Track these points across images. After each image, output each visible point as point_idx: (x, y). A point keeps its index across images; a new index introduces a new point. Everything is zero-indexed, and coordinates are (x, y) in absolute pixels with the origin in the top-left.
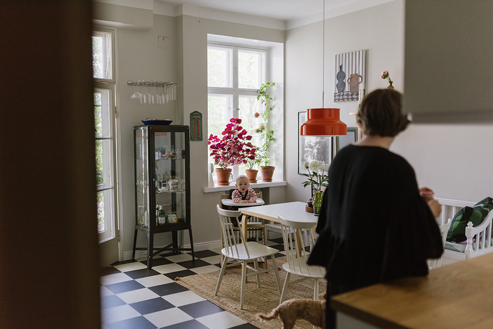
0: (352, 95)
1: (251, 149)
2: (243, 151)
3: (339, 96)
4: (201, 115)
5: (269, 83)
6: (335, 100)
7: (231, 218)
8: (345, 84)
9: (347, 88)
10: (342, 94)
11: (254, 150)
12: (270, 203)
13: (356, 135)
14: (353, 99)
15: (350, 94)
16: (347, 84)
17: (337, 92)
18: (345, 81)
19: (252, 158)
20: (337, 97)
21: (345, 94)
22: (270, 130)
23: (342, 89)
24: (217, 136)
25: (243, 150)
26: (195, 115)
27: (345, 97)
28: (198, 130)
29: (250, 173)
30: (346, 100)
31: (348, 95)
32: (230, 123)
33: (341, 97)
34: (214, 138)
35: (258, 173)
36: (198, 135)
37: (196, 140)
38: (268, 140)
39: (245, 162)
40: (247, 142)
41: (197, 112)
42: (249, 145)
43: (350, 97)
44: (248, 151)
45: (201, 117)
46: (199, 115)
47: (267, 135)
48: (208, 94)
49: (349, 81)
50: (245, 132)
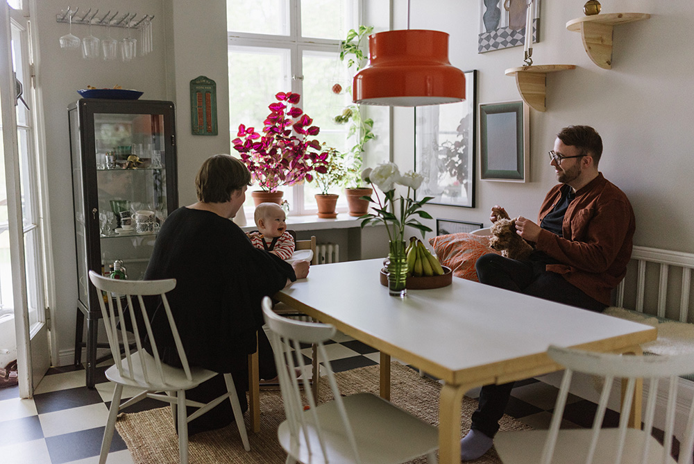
0: (512, 35)
1: (319, 153)
2: (306, 158)
3: (488, 38)
4: (213, 84)
5: (364, 28)
6: (480, 48)
7: (143, 296)
8: (499, 11)
9: (504, 21)
10: (493, 34)
11: (325, 155)
12: (362, 257)
13: (521, 118)
14: (514, 42)
15: (509, 31)
16: (503, 11)
17: (485, 31)
18: (500, 5)
19: (322, 170)
20: (485, 43)
21: (499, 33)
22: (367, 120)
23: (494, 23)
24: (253, 128)
25: (306, 155)
26: (201, 84)
27: (500, 40)
28: (208, 114)
29: (321, 200)
30: (501, 46)
31: (504, 35)
32: (277, 102)
33: (492, 42)
34: (247, 132)
35: (338, 200)
36: (208, 125)
37: (203, 135)
38: (363, 139)
39: (310, 178)
40: (310, 138)
41: (206, 78)
42: (315, 144)
43: (509, 39)
44: (313, 156)
45: (215, 88)
46: (210, 85)
47: (361, 128)
48: (229, 46)
49: (508, 5)
50: (307, 121)
